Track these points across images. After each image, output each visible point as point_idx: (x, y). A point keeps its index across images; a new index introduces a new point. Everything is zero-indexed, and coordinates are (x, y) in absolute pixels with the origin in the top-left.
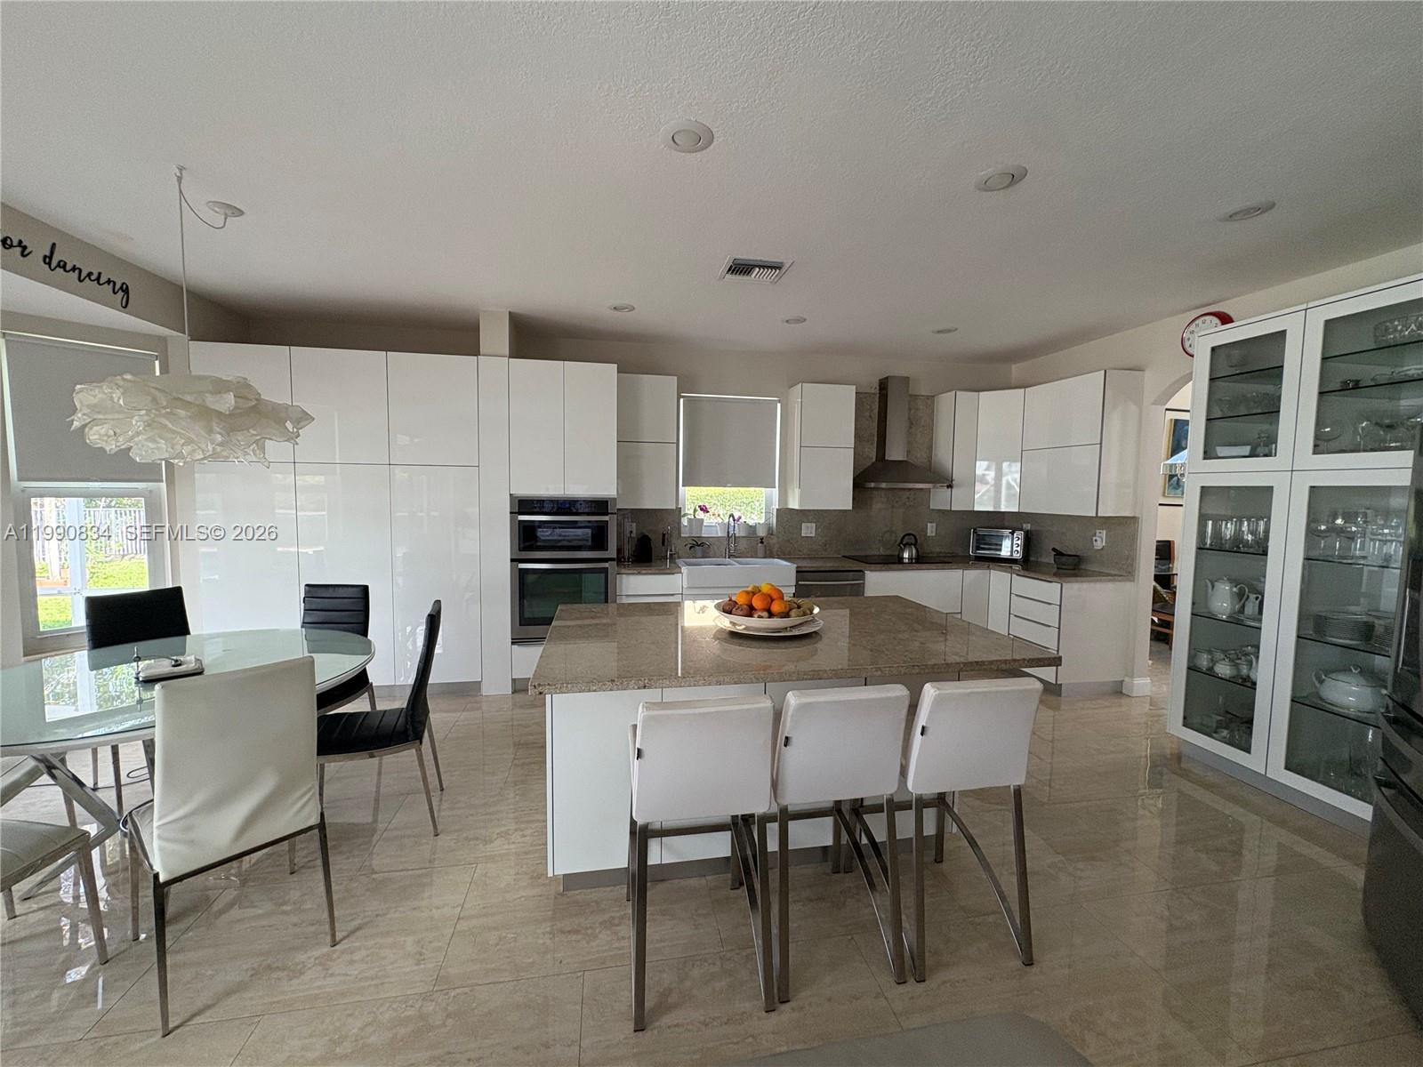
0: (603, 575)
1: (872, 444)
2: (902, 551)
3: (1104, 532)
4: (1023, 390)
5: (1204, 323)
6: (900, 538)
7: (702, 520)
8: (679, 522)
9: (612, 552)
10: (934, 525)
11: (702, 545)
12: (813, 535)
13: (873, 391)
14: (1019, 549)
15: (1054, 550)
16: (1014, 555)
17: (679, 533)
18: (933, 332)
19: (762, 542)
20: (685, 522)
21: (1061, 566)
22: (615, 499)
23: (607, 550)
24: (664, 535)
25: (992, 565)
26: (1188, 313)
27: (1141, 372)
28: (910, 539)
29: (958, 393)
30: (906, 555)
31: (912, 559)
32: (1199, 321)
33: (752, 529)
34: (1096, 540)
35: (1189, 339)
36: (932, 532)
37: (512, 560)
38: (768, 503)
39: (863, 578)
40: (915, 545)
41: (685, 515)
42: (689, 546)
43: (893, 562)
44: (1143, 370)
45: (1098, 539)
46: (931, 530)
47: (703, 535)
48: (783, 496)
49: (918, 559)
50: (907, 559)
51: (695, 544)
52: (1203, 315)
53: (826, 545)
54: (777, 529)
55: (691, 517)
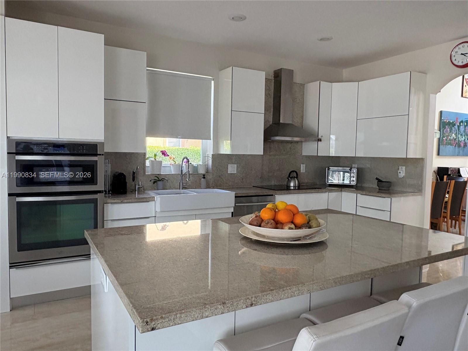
0: (92, 205)
1: (270, 112)
2: (289, 182)
3: (404, 168)
4: (357, 83)
5: (463, 47)
6: (288, 174)
7: (161, 162)
8: (144, 163)
9: (100, 186)
10: (304, 165)
11: (162, 180)
12: (235, 172)
13: (270, 78)
14: (354, 179)
15: (377, 179)
16: (352, 183)
17: (144, 172)
18: (318, 40)
19: (204, 178)
20: (148, 163)
21: (380, 188)
22: (102, 144)
23: (97, 184)
24: (134, 173)
25: (343, 189)
26: (453, 42)
27: (424, 75)
28: (294, 174)
29: (322, 82)
30: (292, 184)
31: (296, 187)
32: (461, 46)
33: (195, 168)
34: (400, 173)
35: (454, 56)
36: (303, 170)
37: (10, 195)
38: (204, 151)
39: (274, 200)
40: (297, 178)
42: (153, 181)
43: (286, 189)
44: (426, 74)
45: (401, 171)
46: (303, 169)
47: (162, 173)
48: (216, 145)
49: (299, 187)
50: (293, 187)
51: (158, 179)
52: (462, 43)
53: (243, 179)
54: (212, 169)
55: (153, 159)
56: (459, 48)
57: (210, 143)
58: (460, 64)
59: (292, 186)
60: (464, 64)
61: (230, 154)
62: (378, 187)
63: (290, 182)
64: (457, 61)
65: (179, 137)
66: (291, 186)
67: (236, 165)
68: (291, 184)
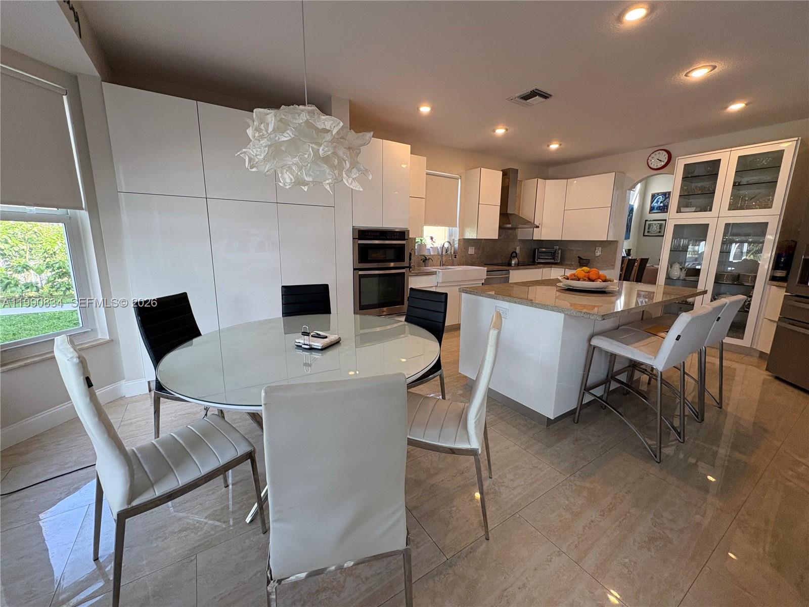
3: (600, 248)
4: (566, 180)
5: (659, 153)
6: (511, 254)
8: (415, 247)
9: (407, 263)
10: (519, 247)
12: (473, 253)
15: (579, 257)
17: (415, 253)
19: (456, 257)
22: (408, 231)
23: (405, 261)
25: (553, 266)
29: (539, 180)
30: (513, 262)
31: (516, 264)
32: (657, 153)
35: (651, 161)
38: (451, 236)
39: (509, 273)
41: (417, 243)
44: (625, 174)
45: (598, 251)
46: (518, 250)
49: (518, 264)
50: (514, 264)
51: (426, 259)
52: (658, 150)
53: (478, 258)
54: (458, 250)
55: (420, 243)
56: (656, 155)
57: (456, 230)
58: (656, 167)
60: (658, 167)
63: (512, 260)
64: (653, 164)
67: (474, 248)
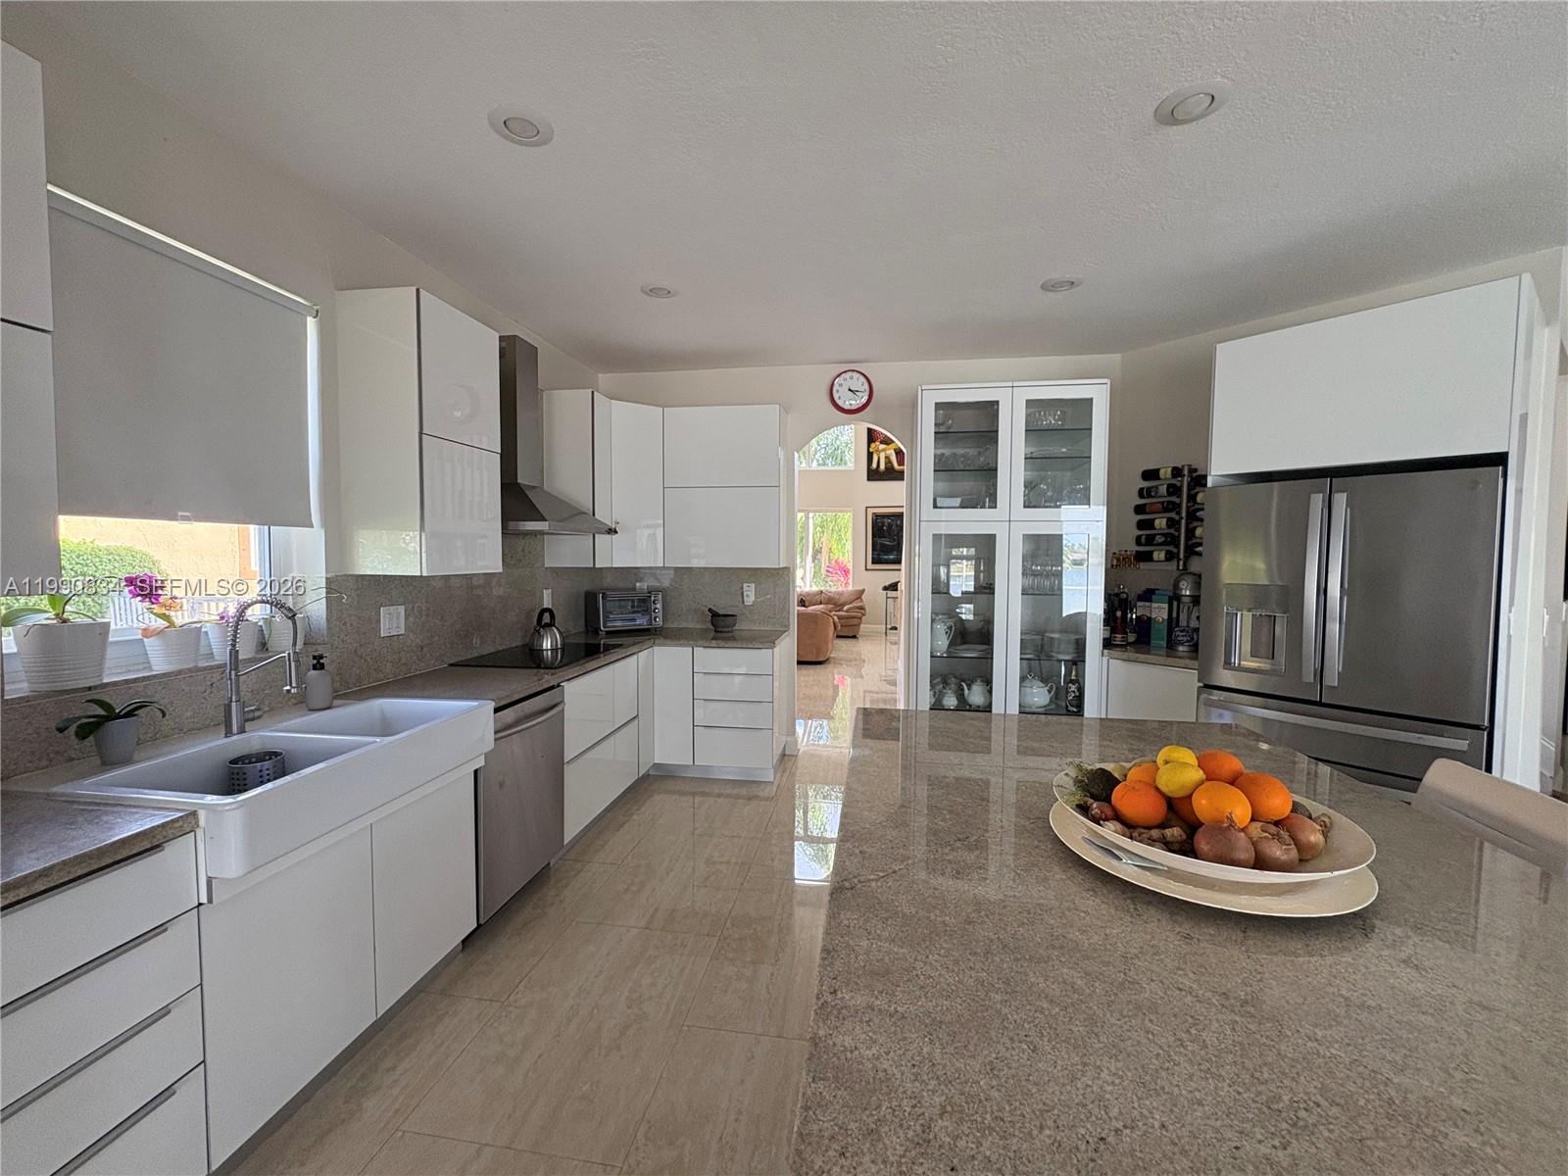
3: (754, 585)
4: (661, 409)
5: (851, 378)
10: (550, 592)
12: (402, 631)
14: (658, 614)
15: (709, 610)
16: (654, 623)
19: (320, 666)
29: (595, 394)
32: (847, 375)
34: (747, 596)
39: (563, 698)
45: (749, 593)
46: (548, 600)
48: (338, 544)
50: (549, 652)
51: (103, 713)
52: (849, 371)
53: (422, 648)
54: (329, 629)
56: (845, 380)
57: (312, 538)
58: (848, 407)
59: (547, 650)
61: (421, 576)
62: (712, 627)
63: (541, 637)
64: (841, 400)
65: (180, 514)
66: (544, 648)
67: (402, 609)
68: (544, 644)
